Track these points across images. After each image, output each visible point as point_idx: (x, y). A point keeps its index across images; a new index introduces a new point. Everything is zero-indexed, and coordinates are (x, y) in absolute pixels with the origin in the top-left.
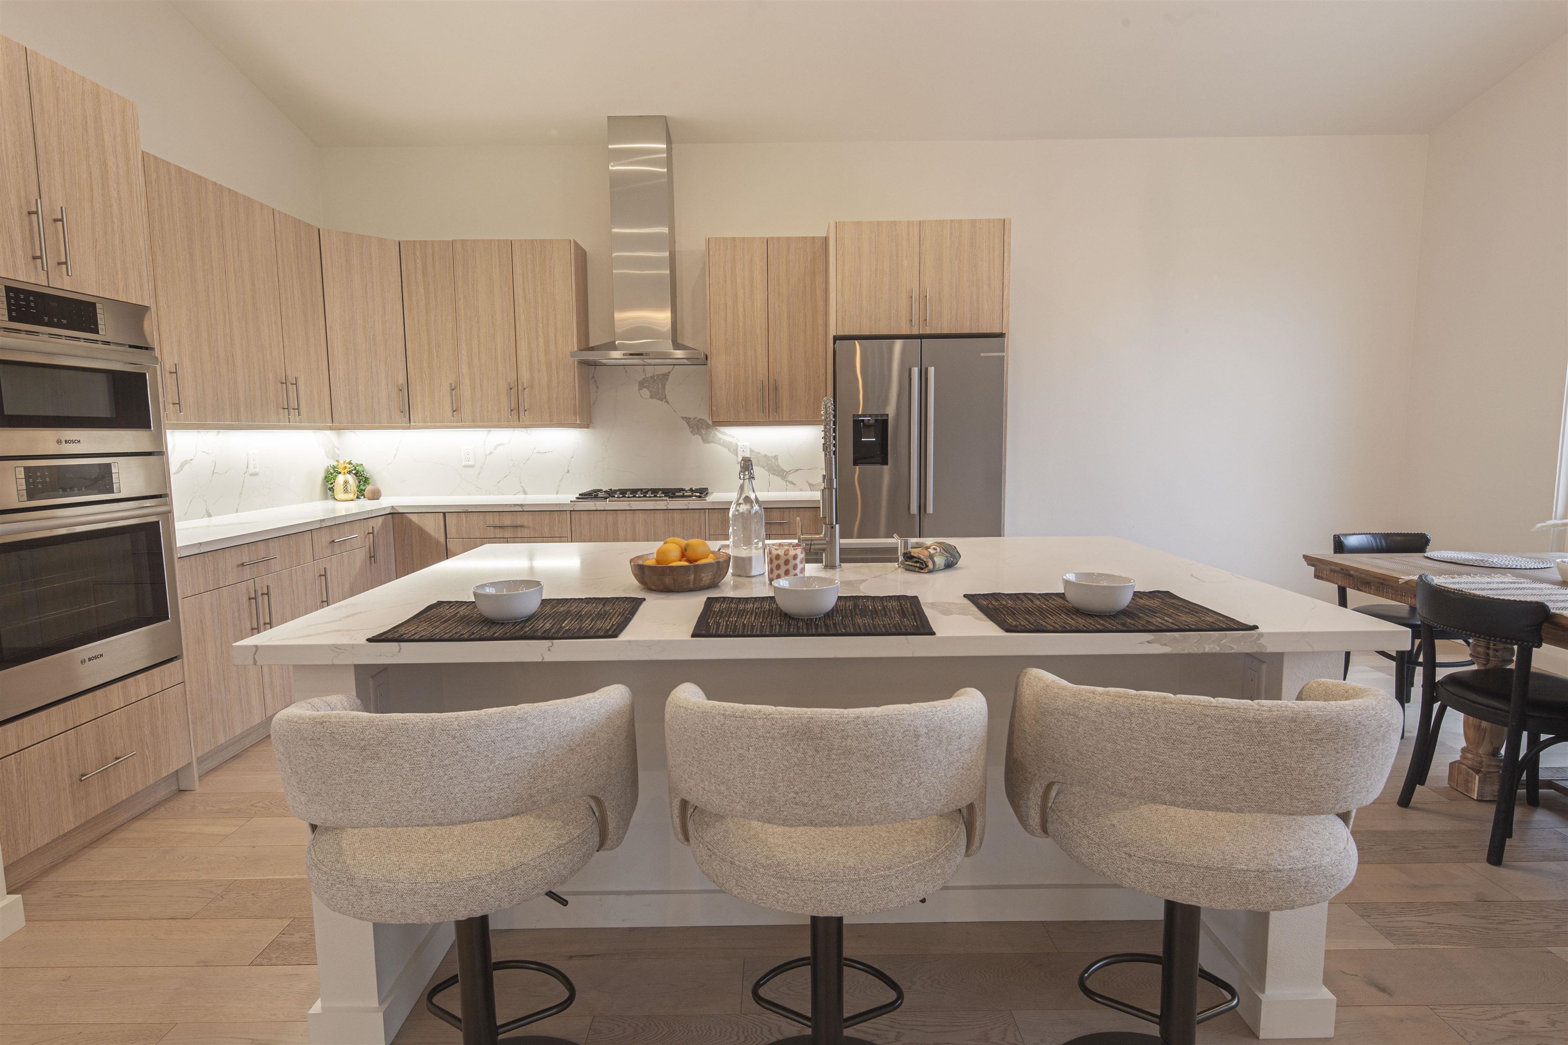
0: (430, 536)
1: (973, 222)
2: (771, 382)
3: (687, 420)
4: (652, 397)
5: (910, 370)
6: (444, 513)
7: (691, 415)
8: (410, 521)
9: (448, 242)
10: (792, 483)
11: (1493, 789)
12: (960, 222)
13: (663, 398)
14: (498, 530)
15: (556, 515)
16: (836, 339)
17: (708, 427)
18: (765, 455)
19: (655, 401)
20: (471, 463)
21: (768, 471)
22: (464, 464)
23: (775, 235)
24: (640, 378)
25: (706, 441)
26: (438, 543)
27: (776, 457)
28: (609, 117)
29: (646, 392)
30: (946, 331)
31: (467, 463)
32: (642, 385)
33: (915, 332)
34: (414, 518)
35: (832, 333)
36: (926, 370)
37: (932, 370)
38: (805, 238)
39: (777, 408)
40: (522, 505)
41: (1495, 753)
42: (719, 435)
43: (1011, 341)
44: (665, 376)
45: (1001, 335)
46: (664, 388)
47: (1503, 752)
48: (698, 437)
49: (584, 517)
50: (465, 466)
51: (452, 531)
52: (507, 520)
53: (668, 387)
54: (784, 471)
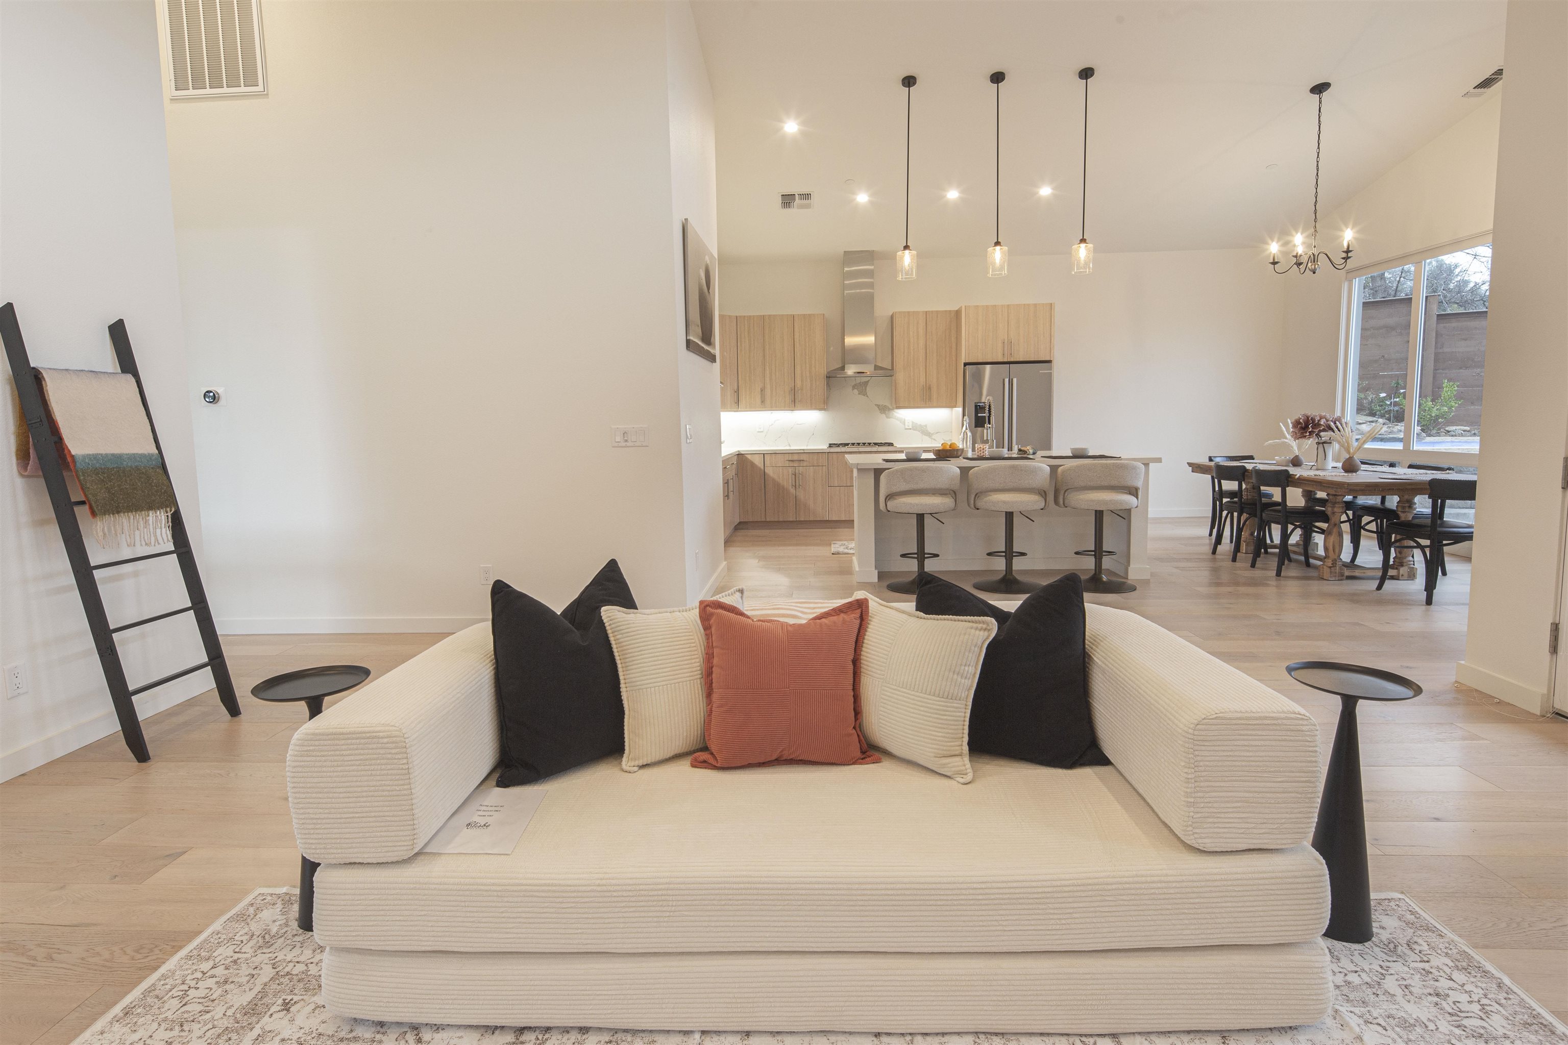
0: (756, 466)
1: (1035, 305)
2: (927, 386)
3: (878, 406)
4: (859, 394)
5: (1004, 380)
6: (764, 454)
7: (881, 403)
8: (747, 458)
9: (761, 316)
10: (934, 440)
11: (1252, 548)
12: (1029, 305)
13: (865, 394)
14: (791, 462)
15: (820, 454)
16: (965, 364)
17: (889, 409)
18: (920, 425)
19: (861, 397)
20: (761, 430)
21: (922, 433)
22: (757, 430)
23: (931, 310)
24: (853, 384)
25: (888, 417)
26: (760, 469)
27: (926, 426)
28: (845, 252)
29: (856, 391)
30: (1021, 360)
31: (760, 430)
32: (854, 387)
33: (1006, 360)
34: (749, 457)
35: (963, 361)
36: (1012, 379)
37: (1015, 380)
38: (946, 311)
39: (930, 399)
40: (803, 450)
41: (1252, 534)
42: (895, 414)
43: (1055, 364)
44: (866, 383)
45: (1049, 362)
46: (866, 390)
47: (1256, 534)
48: (884, 416)
49: (835, 455)
50: (759, 432)
51: (767, 463)
52: (796, 457)
53: (868, 389)
54: (930, 433)
